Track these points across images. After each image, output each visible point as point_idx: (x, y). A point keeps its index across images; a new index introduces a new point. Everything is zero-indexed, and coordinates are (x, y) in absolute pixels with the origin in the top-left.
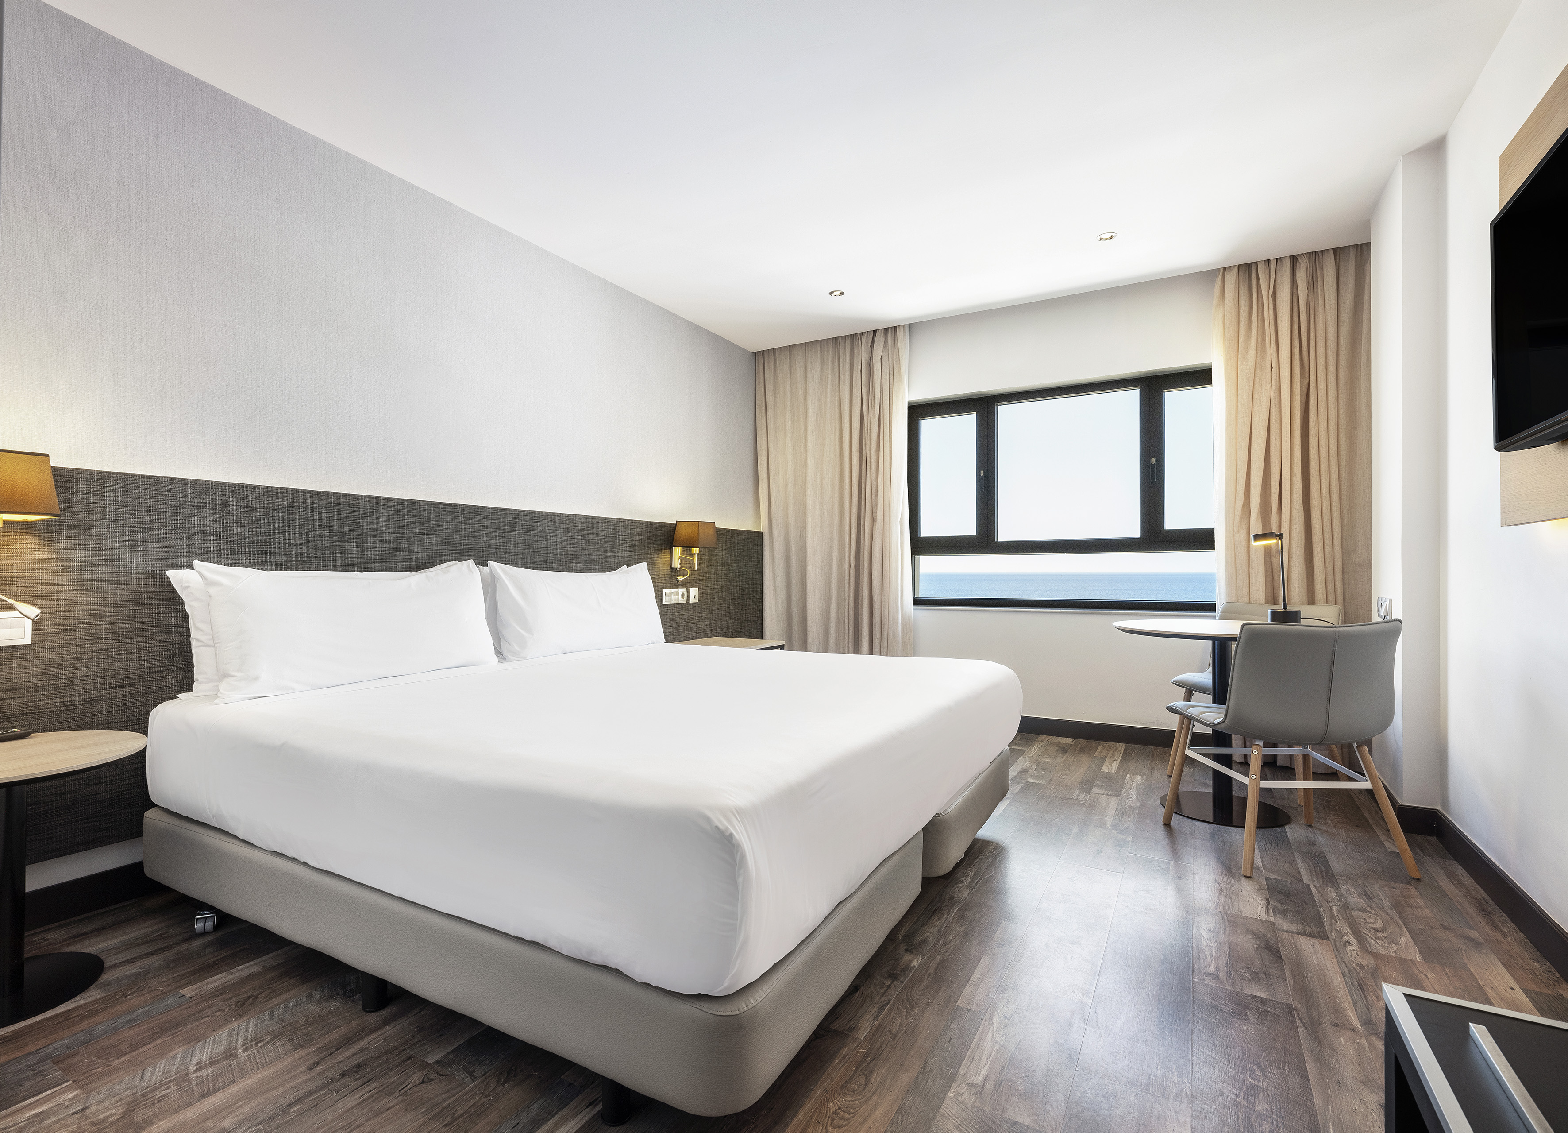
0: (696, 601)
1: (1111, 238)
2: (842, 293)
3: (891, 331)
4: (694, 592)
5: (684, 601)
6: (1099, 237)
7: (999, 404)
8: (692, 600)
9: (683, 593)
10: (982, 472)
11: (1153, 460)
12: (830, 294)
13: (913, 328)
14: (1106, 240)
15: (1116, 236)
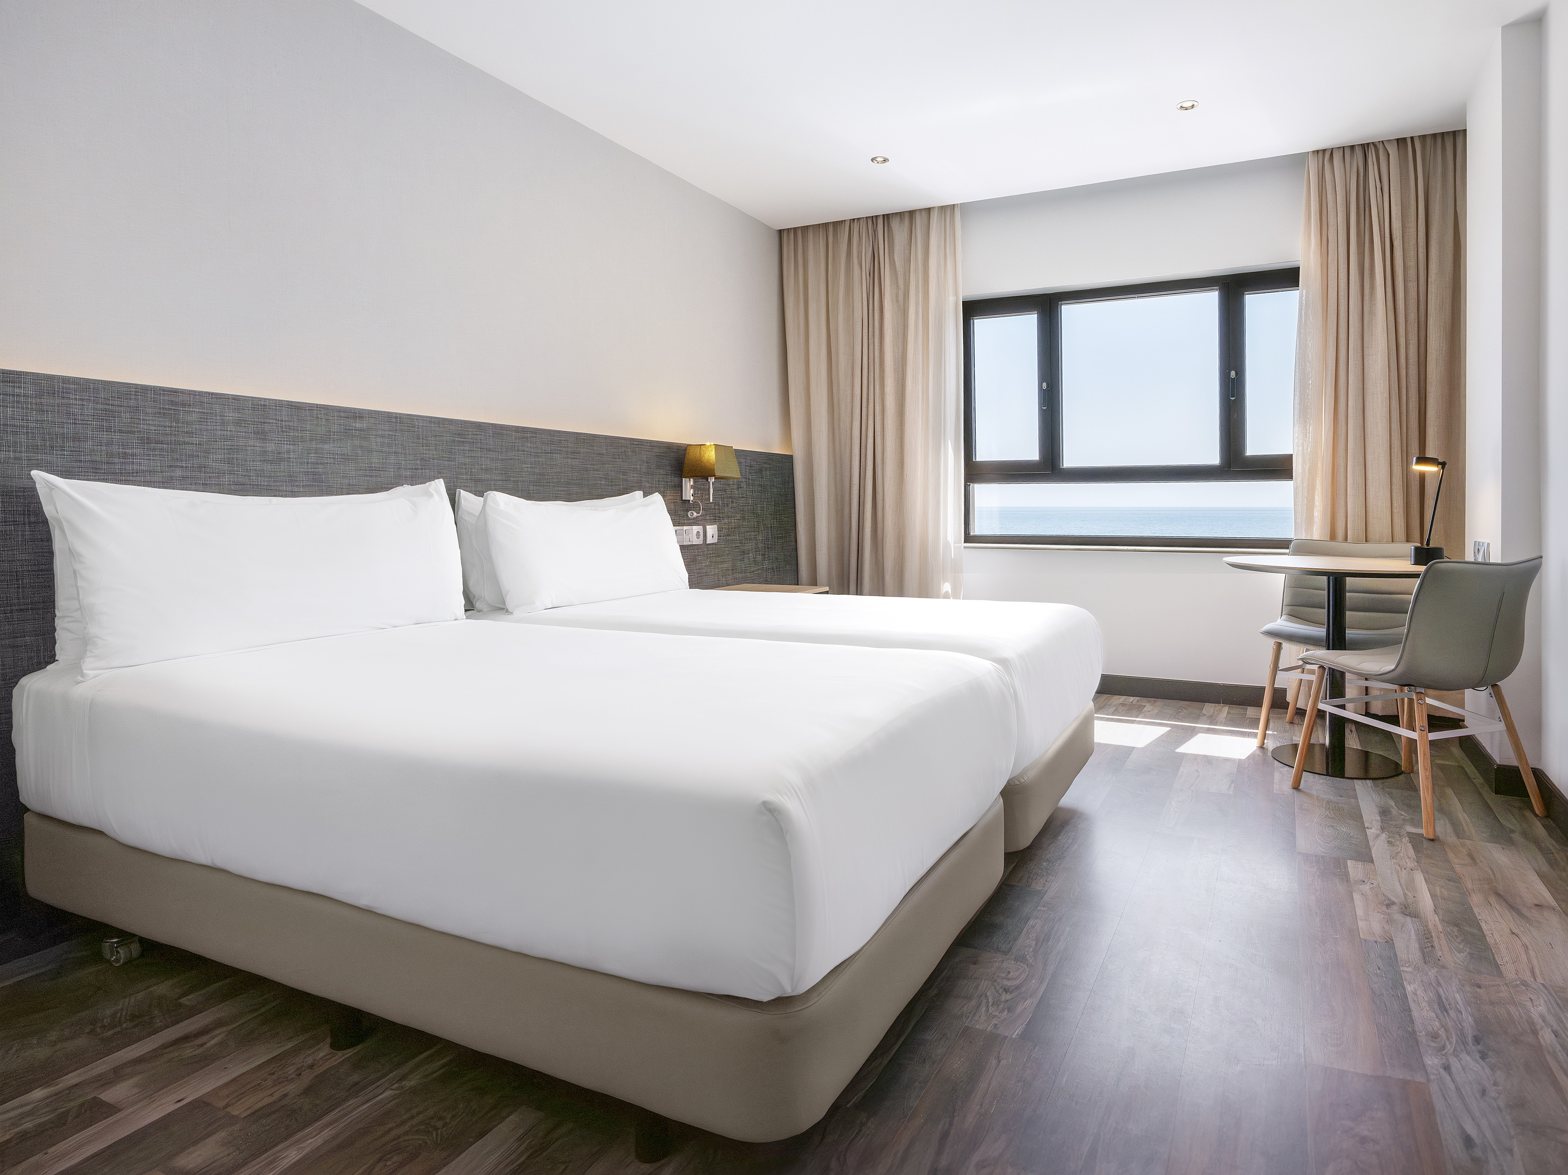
0: (715, 540)
1: (1193, 106)
2: (885, 160)
3: (948, 210)
4: (712, 530)
5: (700, 541)
6: (1179, 106)
7: (1063, 302)
8: (710, 540)
9: (698, 532)
10: (1044, 385)
11: (1233, 374)
12: (872, 160)
13: (967, 209)
14: (1187, 109)
15: (1198, 105)
